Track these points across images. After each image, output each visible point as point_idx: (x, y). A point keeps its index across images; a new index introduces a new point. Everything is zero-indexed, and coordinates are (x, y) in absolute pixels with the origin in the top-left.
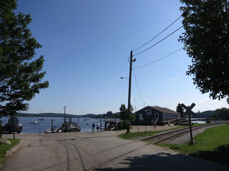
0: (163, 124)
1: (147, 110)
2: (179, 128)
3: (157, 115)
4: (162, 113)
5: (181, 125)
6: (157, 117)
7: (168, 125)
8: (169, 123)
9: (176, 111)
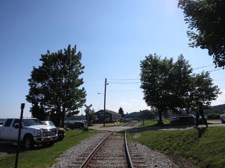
0: (113, 122)
1: (101, 113)
2: (123, 124)
3: (108, 116)
4: (112, 114)
5: (124, 122)
6: (108, 117)
7: (116, 122)
8: (117, 121)
9: (118, 112)
